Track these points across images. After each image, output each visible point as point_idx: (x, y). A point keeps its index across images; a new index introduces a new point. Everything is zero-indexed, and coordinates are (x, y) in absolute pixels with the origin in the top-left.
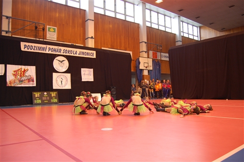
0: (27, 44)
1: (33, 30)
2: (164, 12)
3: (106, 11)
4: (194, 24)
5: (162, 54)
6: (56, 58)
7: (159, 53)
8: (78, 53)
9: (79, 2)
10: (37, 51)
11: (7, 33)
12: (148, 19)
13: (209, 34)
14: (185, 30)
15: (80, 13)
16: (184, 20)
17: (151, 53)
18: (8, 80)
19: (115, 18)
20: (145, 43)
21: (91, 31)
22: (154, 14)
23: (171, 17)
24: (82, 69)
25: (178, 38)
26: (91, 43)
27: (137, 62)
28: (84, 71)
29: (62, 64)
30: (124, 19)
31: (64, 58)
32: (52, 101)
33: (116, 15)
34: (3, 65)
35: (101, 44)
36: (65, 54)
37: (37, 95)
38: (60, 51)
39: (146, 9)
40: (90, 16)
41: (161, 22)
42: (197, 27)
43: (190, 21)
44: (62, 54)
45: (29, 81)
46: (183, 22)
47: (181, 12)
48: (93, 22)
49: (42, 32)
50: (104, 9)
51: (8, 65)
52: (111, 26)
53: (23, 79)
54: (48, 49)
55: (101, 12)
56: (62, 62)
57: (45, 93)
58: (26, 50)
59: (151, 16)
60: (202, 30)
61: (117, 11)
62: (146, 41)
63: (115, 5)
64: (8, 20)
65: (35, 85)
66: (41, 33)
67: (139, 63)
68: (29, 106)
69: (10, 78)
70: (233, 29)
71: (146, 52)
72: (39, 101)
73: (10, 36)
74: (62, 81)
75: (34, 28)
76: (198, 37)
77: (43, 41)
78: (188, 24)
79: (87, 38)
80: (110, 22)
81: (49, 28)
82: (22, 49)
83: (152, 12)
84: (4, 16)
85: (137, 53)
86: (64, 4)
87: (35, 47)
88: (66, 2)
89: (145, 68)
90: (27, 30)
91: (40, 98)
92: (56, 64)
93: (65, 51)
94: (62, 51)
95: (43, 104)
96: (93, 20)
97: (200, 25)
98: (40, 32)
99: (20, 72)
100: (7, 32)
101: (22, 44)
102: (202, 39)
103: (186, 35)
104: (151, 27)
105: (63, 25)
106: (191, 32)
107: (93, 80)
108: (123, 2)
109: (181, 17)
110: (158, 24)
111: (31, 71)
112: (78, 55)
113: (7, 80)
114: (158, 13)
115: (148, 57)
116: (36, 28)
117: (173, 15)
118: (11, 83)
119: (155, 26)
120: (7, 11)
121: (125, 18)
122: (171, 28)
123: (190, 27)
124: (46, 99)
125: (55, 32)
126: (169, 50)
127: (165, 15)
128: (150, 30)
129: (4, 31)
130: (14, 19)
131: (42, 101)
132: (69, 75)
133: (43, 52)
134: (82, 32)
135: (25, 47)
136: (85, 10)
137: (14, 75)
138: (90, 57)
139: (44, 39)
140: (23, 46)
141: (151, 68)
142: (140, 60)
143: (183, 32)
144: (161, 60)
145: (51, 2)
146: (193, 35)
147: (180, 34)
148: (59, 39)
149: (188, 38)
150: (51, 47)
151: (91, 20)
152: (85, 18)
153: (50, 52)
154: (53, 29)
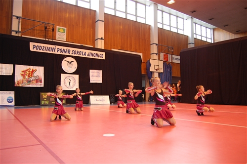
0: (36, 44)
1: (42, 30)
2: (177, 13)
3: (117, 12)
4: (207, 26)
5: (173, 56)
6: (65, 59)
7: (170, 55)
8: (87, 54)
9: (90, 2)
10: (46, 52)
11: (16, 33)
12: (159, 20)
13: (223, 36)
14: (198, 32)
15: (90, 14)
16: (197, 22)
17: (162, 55)
19: (126, 19)
20: (156, 44)
21: (100, 31)
22: (166, 16)
23: (183, 19)
24: (91, 71)
25: (191, 40)
26: (100, 45)
27: (148, 63)
28: (92, 72)
31: (72, 59)
33: (126, 16)
34: (12, 65)
35: (111, 45)
36: (73, 55)
37: (45, 95)
38: (69, 52)
39: (158, 10)
40: (100, 16)
41: (174, 24)
42: (211, 29)
43: (203, 23)
44: (71, 55)
45: (37, 82)
46: (196, 23)
47: (194, 14)
48: (103, 23)
49: (52, 32)
50: (115, 9)
51: (16, 65)
52: (121, 27)
53: (31, 79)
54: (56, 50)
55: (112, 13)
56: (70, 63)
58: (35, 50)
59: (162, 18)
60: (216, 33)
61: (128, 12)
62: (157, 43)
63: (126, 6)
64: (18, 20)
65: (43, 86)
66: (51, 33)
67: (150, 65)
68: (36, 107)
69: (18, 78)
71: (156, 54)
72: (47, 102)
73: (20, 36)
74: (69, 82)
75: (44, 29)
76: (211, 39)
77: (53, 41)
78: (201, 26)
79: (97, 39)
80: (120, 23)
81: (59, 29)
82: (31, 49)
83: (164, 13)
84: (14, 16)
85: (148, 54)
86: (75, 4)
87: (44, 47)
88: (77, 2)
89: (155, 71)
90: (37, 30)
91: (48, 99)
92: (65, 65)
93: (74, 52)
94: (71, 52)
95: (50, 105)
96: (103, 21)
97: (214, 27)
98: (49, 32)
99: (28, 73)
100: (17, 32)
101: (31, 44)
102: (215, 42)
103: (199, 38)
104: (163, 29)
105: (73, 25)
106: (204, 34)
107: (101, 82)
108: (135, 3)
109: (194, 19)
110: (170, 26)
111: (40, 71)
112: (86, 56)
113: (16, 80)
114: (170, 14)
115: (159, 60)
116: (46, 28)
117: (185, 16)
118: (19, 83)
119: (167, 28)
120: (18, 11)
121: (136, 19)
122: (183, 30)
123: (204, 29)
124: (53, 100)
125: (64, 32)
126: (181, 53)
127: (177, 17)
128: (161, 31)
129: (14, 31)
130: (24, 19)
131: (50, 102)
132: (77, 77)
133: (52, 52)
134: (92, 33)
135: (34, 48)
136: (95, 11)
138: (99, 58)
139: (53, 39)
140: (32, 46)
141: (162, 71)
142: (150, 62)
143: (195, 34)
144: (172, 63)
145: (61, 2)
146: (206, 37)
147: (192, 36)
148: (68, 40)
149: (201, 40)
150: (60, 47)
151: (101, 21)
152: (95, 19)
153: (59, 53)
154: (63, 29)
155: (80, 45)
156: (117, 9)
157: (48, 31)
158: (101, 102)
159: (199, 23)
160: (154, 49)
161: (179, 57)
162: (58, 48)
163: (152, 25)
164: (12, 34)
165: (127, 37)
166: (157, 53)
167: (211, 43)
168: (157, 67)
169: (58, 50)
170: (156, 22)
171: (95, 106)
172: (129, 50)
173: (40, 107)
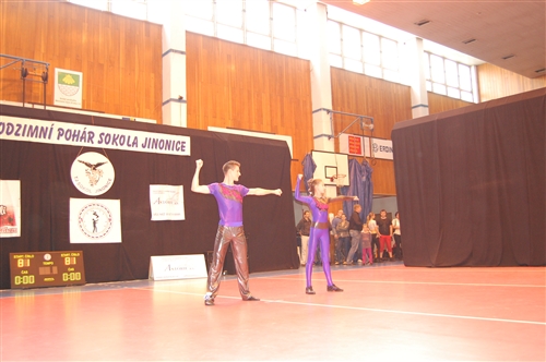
1: (12, 81)
3: (220, 27)
4: (460, 60)
5: (375, 141)
6: (80, 158)
7: (367, 139)
8: (141, 141)
10: (25, 139)
12: (334, 46)
13: (500, 85)
14: (438, 76)
15: (148, 34)
16: (432, 50)
17: (344, 138)
19: (244, 46)
20: (328, 111)
21: (177, 81)
22: (351, 34)
23: (396, 42)
24: (154, 189)
25: (419, 97)
27: (307, 163)
28: (157, 192)
29: (95, 174)
30: (269, 48)
31: (101, 158)
32: (65, 277)
33: (245, 38)
35: (206, 116)
36: (103, 146)
37: (22, 261)
38: (90, 138)
39: (329, 19)
40: (174, 39)
42: (470, 66)
44: (96, 145)
46: (429, 53)
47: (423, 26)
48: (184, 57)
49: (41, 86)
50: (214, 20)
52: (233, 68)
54: (55, 133)
55: (207, 30)
56: (95, 167)
57: (48, 257)
59: (342, 39)
60: (484, 77)
61: (249, 28)
62: (330, 108)
65: (18, 234)
66: (38, 88)
67: (314, 167)
71: (330, 137)
72: (30, 280)
74: (94, 220)
75: (18, 76)
76: (472, 92)
77: (45, 111)
78: (444, 58)
79: (168, 101)
80: (229, 57)
81: (62, 76)
83: (344, 28)
85: (305, 135)
86: (105, 9)
87: (19, 126)
88: (109, 4)
89: (328, 181)
91: (32, 270)
92: (79, 173)
93: (105, 138)
94: (96, 138)
95: (40, 285)
96: (182, 53)
97: (479, 61)
98: (35, 86)
102: (483, 100)
103: (439, 90)
104: (343, 70)
105: (101, 66)
106: (452, 81)
107: (182, 217)
109: (425, 41)
110: (362, 61)
111: (8, 194)
112: (139, 149)
114: (361, 30)
115: (337, 151)
116: (25, 74)
119: (353, 66)
121: (272, 45)
122: (398, 71)
123: (450, 66)
124: (48, 272)
125: (76, 84)
126: (393, 131)
127: (380, 37)
128: (339, 78)
131: (39, 278)
132: (114, 206)
133: (42, 140)
136: (160, 26)
138: (175, 152)
139: (45, 105)
141: (346, 182)
142: (314, 158)
143: (430, 80)
144: (372, 159)
145: (67, 3)
146: (459, 88)
147: (422, 86)
148: (88, 105)
149: (446, 96)
150: (66, 126)
151: (176, 51)
152: (161, 47)
153: (62, 141)
154: (73, 76)
155: (120, 117)
156: (220, 19)
157: (31, 81)
158: (182, 273)
159: (438, 52)
160: (323, 124)
162: (59, 129)
165: (249, 92)
166: (330, 133)
167: (473, 104)
168: (331, 172)
169: (61, 132)
171: (167, 284)
172: (254, 127)
173: (8, 294)
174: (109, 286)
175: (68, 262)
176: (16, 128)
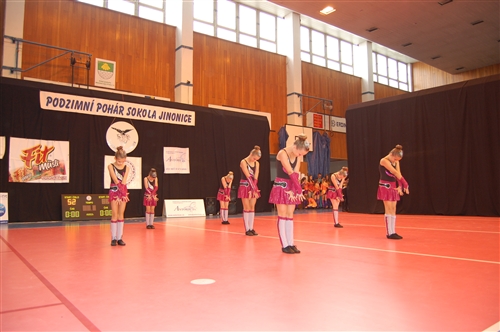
0: (54, 95)
1: (66, 67)
2: (339, 32)
3: (219, 29)
4: (399, 58)
5: (333, 118)
7: (327, 117)
8: (158, 115)
9: (163, 10)
10: (73, 110)
11: (12, 72)
12: (304, 46)
13: (430, 79)
14: (382, 71)
15: (165, 34)
16: (378, 50)
17: (310, 116)
18: (12, 169)
19: (237, 44)
20: (299, 95)
21: (186, 69)
22: (318, 38)
23: (352, 44)
24: (166, 149)
25: (367, 87)
26: (185, 96)
27: (282, 133)
28: (168, 152)
29: (124, 138)
30: (255, 46)
31: (129, 126)
32: (102, 213)
33: (238, 38)
34: (3, 139)
35: (207, 96)
36: (130, 117)
37: (71, 200)
38: (121, 111)
39: (301, 25)
40: (184, 39)
41: (333, 54)
42: (407, 64)
43: (391, 52)
44: (125, 116)
45: (55, 173)
46: (377, 53)
47: (373, 33)
48: (192, 51)
49: (85, 71)
50: (215, 24)
51: (12, 139)
52: (228, 60)
53: (43, 167)
54: (95, 107)
55: (209, 31)
56: (124, 133)
57: (89, 198)
58: (51, 107)
59: (311, 41)
60: (416, 71)
61: (241, 30)
62: (300, 92)
63: (238, 17)
64: (15, 46)
65: (67, 181)
66: (83, 73)
67: (287, 136)
68: (53, 225)
69: (15, 165)
70: (480, 69)
71: (299, 115)
72: (76, 214)
73: (19, 78)
75: (69, 63)
76: (407, 84)
77: (87, 90)
78: (387, 57)
79: (179, 85)
80: (225, 52)
81: (100, 64)
82: (43, 106)
83: (313, 32)
84: (6, 37)
85: (282, 115)
86: (133, 14)
87: (69, 101)
88: (137, 10)
90: (54, 66)
91: (78, 207)
93: (132, 111)
94: (125, 111)
95: (83, 219)
96: (190, 48)
97: (413, 60)
98: (81, 71)
99: (36, 154)
100: (12, 70)
101: (44, 96)
102: (416, 90)
103: (383, 81)
104: (311, 64)
105: (130, 57)
106: (393, 75)
107: (187, 171)
108: (254, 12)
109: (374, 44)
110: (326, 58)
111: (61, 151)
112: (157, 120)
113: (10, 169)
114: (326, 34)
115: (304, 125)
116: (73, 62)
117: (356, 38)
118: (17, 176)
119: (319, 62)
120: (15, 27)
121: (258, 44)
122: (352, 66)
123: (392, 63)
124: (88, 208)
125: (111, 70)
126: (347, 111)
127: (340, 40)
128: (308, 69)
129: (6, 68)
130: (28, 44)
131: (83, 214)
132: (137, 162)
133: (85, 112)
134: (168, 76)
135: (48, 102)
136: (175, 28)
137: (24, 158)
138: (183, 123)
139: (88, 85)
140: (45, 100)
141: (311, 150)
142: (287, 130)
143: (376, 74)
144: (330, 132)
145: (105, 9)
146: (397, 80)
147: (370, 77)
148: (120, 86)
149: (388, 86)
150: (103, 102)
151: (186, 47)
152: (174, 43)
153: (100, 113)
154: (109, 64)
155: (143, 96)
156: (219, 23)
157: (78, 68)
158: (186, 212)
159: (383, 52)
160: (294, 104)
161: (344, 121)
162: (99, 104)
163: (290, 56)
164: (4, 75)
165: (240, 80)
166: (299, 112)
167: (408, 92)
169: (99, 106)
170: (297, 50)
171: (176, 220)
172: (243, 106)
173: (61, 225)
174: (134, 221)
175: (103, 202)
176: (67, 103)
